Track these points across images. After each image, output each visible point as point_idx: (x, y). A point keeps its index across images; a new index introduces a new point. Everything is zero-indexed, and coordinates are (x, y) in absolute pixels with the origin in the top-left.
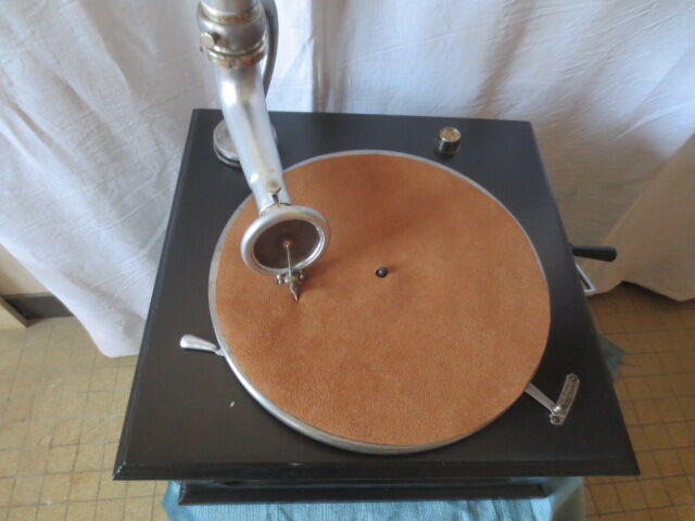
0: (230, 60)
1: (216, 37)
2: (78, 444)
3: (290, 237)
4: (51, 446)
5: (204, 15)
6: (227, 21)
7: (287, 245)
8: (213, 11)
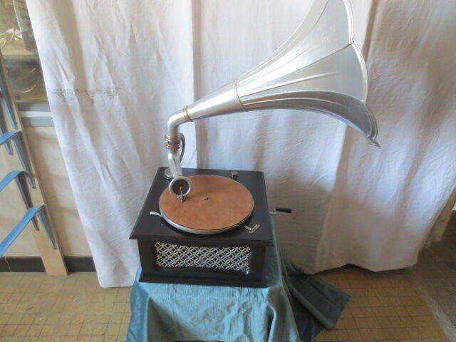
0: (171, 148)
1: (169, 142)
2: (83, 324)
3: (181, 185)
4: (70, 324)
5: (166, 137)
6: (171, 139)
7: (181, 188)
8: (169, 137)
